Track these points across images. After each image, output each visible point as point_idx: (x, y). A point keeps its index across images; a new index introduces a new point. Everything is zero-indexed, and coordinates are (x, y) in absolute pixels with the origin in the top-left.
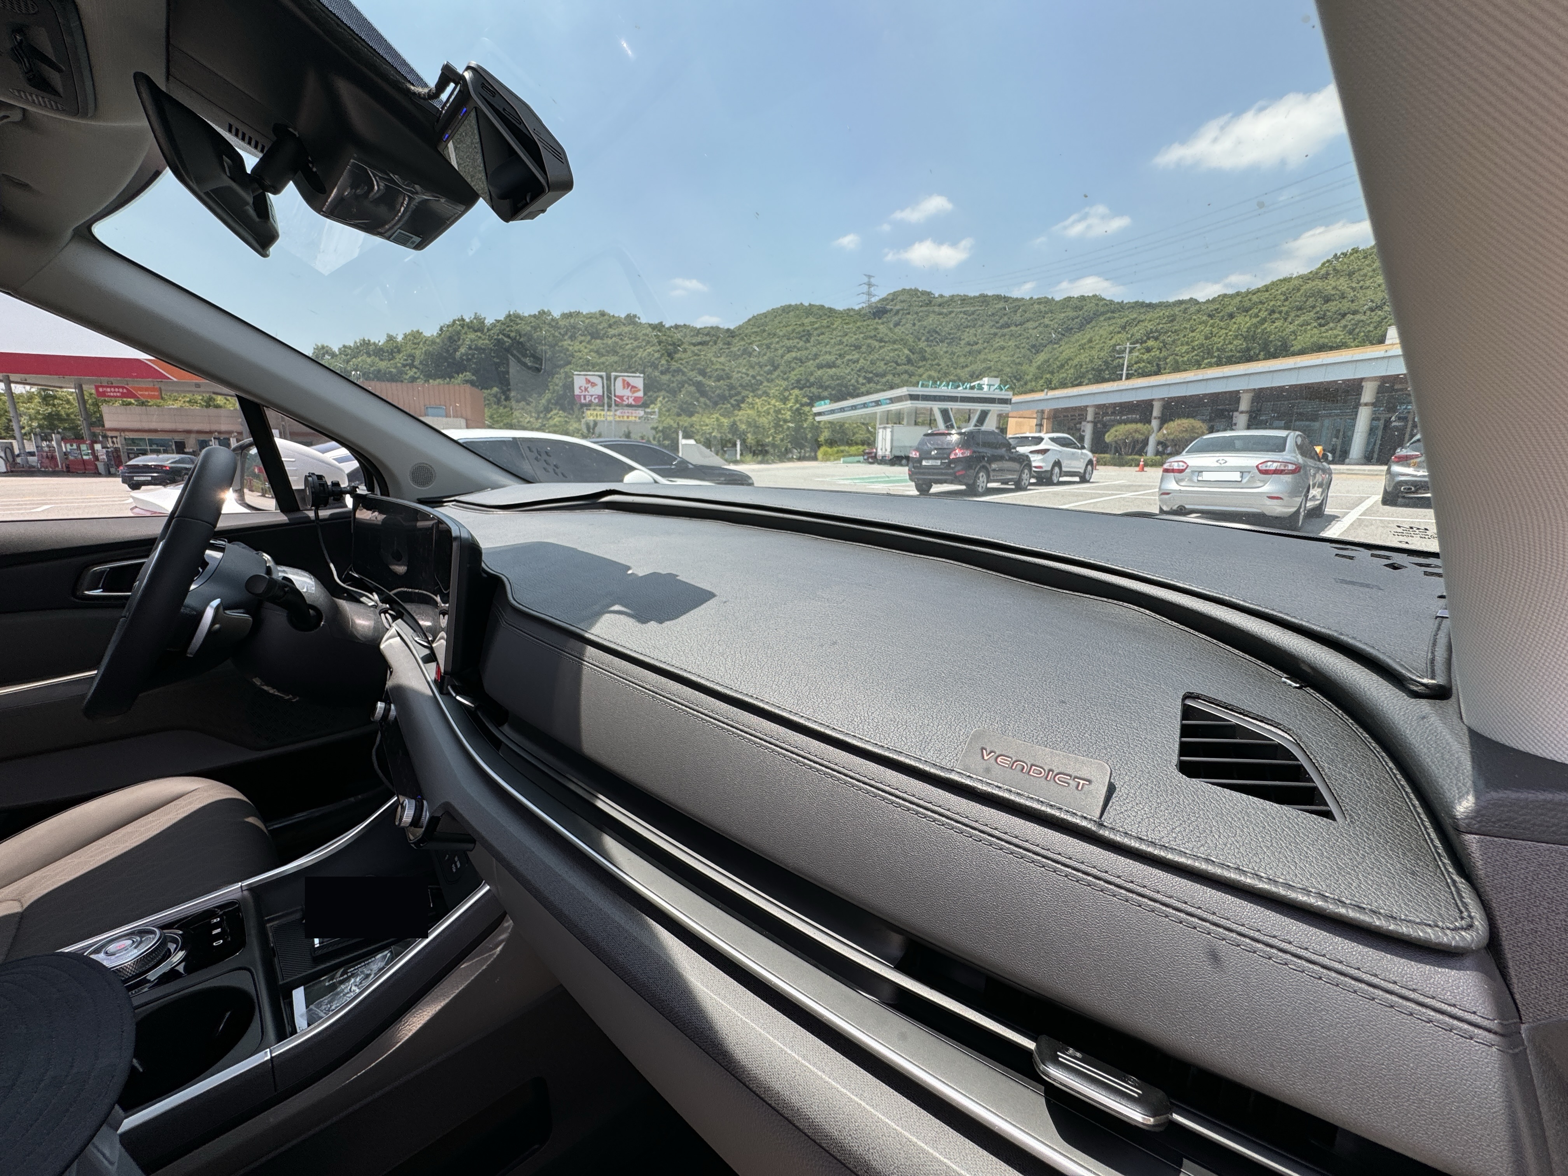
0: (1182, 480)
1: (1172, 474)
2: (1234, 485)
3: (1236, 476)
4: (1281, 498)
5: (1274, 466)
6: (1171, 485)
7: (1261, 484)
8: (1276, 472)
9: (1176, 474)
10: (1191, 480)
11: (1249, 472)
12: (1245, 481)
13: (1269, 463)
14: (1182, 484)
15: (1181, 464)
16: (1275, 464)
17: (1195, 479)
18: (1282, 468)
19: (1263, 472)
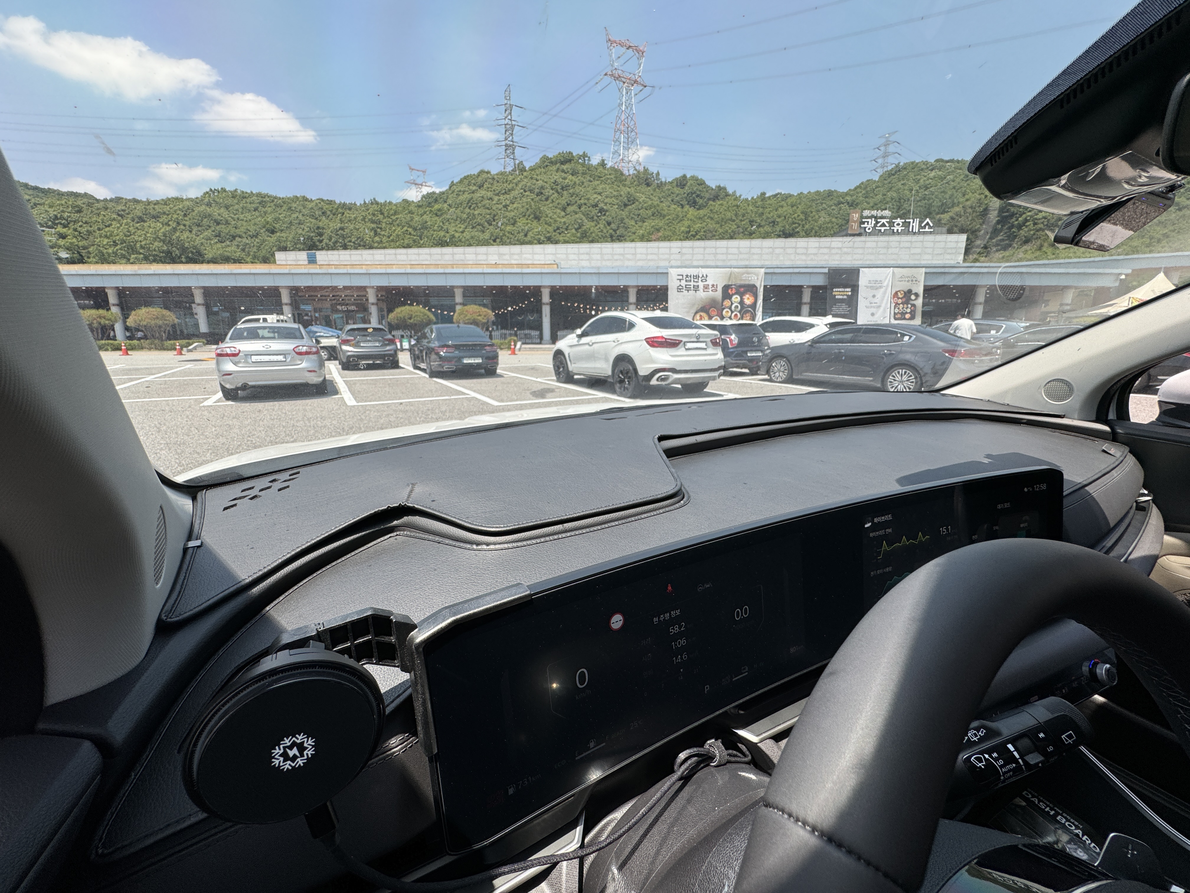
0: (239, 362)
1: (228, 358)
2: (281, 364)
3: (281, 358)
4: (314, 371)
5: (304, 349)
6: (229, 366)
7: (300, 362)
8: (307, 353)
9: (231, 358)
10: (246, 362)
11: (290, 354)
12: (288, 360)
13: (301, 347)
14: (240, 365)
15: (232, 349)
16: (305, 348)
17: (250, 361)
18: (309, 350)
19: (300, 354)
